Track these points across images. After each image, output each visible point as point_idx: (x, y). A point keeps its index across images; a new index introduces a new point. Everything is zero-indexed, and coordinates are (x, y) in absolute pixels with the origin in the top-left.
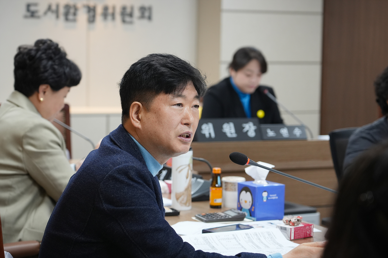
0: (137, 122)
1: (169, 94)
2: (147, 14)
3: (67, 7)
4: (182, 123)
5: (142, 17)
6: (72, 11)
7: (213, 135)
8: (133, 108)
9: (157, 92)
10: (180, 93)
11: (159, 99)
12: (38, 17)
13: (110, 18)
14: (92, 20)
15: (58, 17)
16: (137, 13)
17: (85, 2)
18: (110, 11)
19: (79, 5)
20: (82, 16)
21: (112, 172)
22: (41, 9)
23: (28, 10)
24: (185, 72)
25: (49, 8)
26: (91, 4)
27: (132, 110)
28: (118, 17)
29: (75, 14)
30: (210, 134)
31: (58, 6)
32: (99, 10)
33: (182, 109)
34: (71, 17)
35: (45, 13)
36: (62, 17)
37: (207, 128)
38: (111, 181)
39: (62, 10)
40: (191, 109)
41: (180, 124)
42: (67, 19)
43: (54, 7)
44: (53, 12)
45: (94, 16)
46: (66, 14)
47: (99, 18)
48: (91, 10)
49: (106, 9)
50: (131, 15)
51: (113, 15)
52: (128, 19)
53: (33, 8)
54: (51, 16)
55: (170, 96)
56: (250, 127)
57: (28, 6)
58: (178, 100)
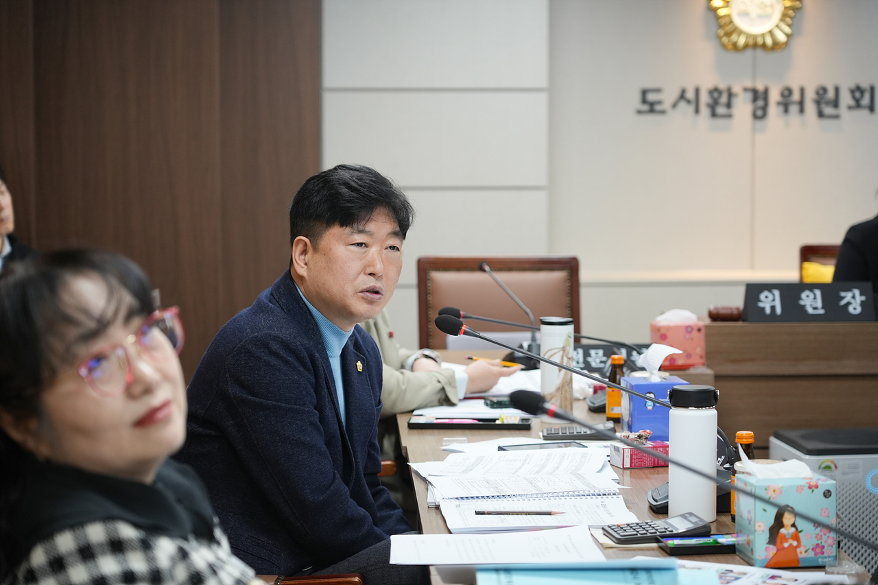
0: (303, 267)
1: (346, 226)
2: (866, 100)
3: (715, 92)
4: (365, 274)
5: (858, 105)
6: (724, 99)
7: (779, 311)
8: (297, 246)
9: (329, 223)
10: (361, 227)
11: (331, 234)
12: (663, 112)
13: (794, 109)
14: (760, 114)
15: (697, 111)
16: (846, 99)
17: (749, 84)
18: (796, 96)
19: (736, 89)
20: (743, 107)
21: (246, 341)
22: (668, 97)
23: (644, 101)
24: (372, 195)
25: (682, 96)
26: (760, 87)
27: (296, 249)
28: (810, 107)
29: (729, 105)
30: (773, 308)
31: (697, 91)
32: (774, 96)
33: (366, 252)
34: (721, 110)
35: (674, 106)
36: (705, 111)
37: (771, 297)
38: (243, 355)
39: (705, 98)
40: (384, 251)
41: (362, 273)
42: (714, 115)
43: (690, 95)
44: (689, 102)
45: (765, 108)
46: (713, 107)
47: (774, 110)
48: (759, 97)
49: (787, 93)
50: (836, 104)
51: (801, 104)
52: (828, 110)
53: (651, 97)
54: (686, 109)
55: (347, 230)
56: (854, 297)
57: (644, 93)
58: (359, 238)
